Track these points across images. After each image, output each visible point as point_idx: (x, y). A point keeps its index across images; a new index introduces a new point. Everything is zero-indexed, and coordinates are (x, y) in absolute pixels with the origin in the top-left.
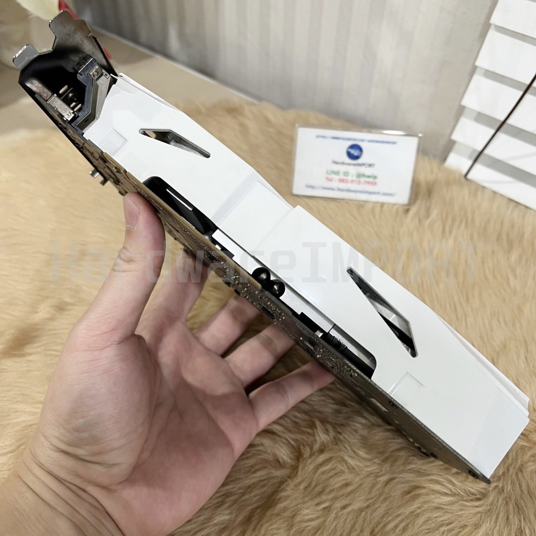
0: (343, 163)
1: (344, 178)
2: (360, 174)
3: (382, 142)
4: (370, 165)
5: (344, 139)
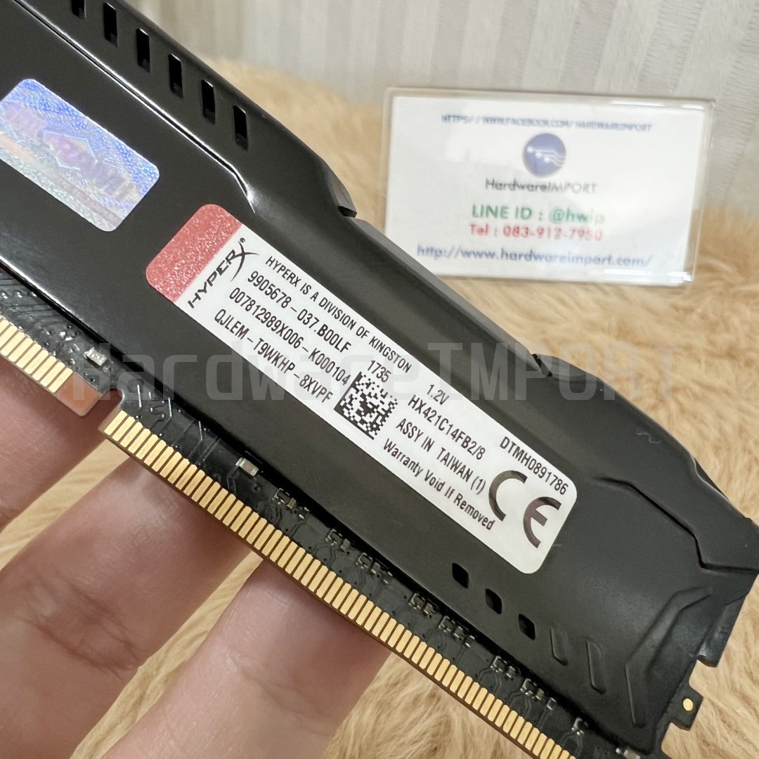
0: (515, 185)
1: (521, 223)
2: (561, 210)
3: (615, 126)
4: (586, 187)
5: (515, 121)
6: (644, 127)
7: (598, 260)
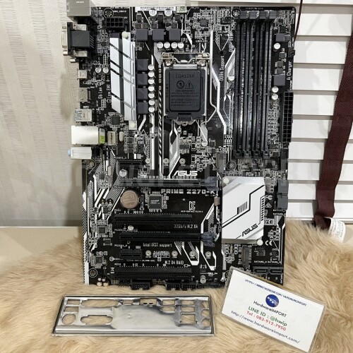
0: (262, 306)
1: (262, 317)
2: (274, 318)
4: (283, 314)
5: (266, 289)
6: (304, 304)
7: (283, 335)
